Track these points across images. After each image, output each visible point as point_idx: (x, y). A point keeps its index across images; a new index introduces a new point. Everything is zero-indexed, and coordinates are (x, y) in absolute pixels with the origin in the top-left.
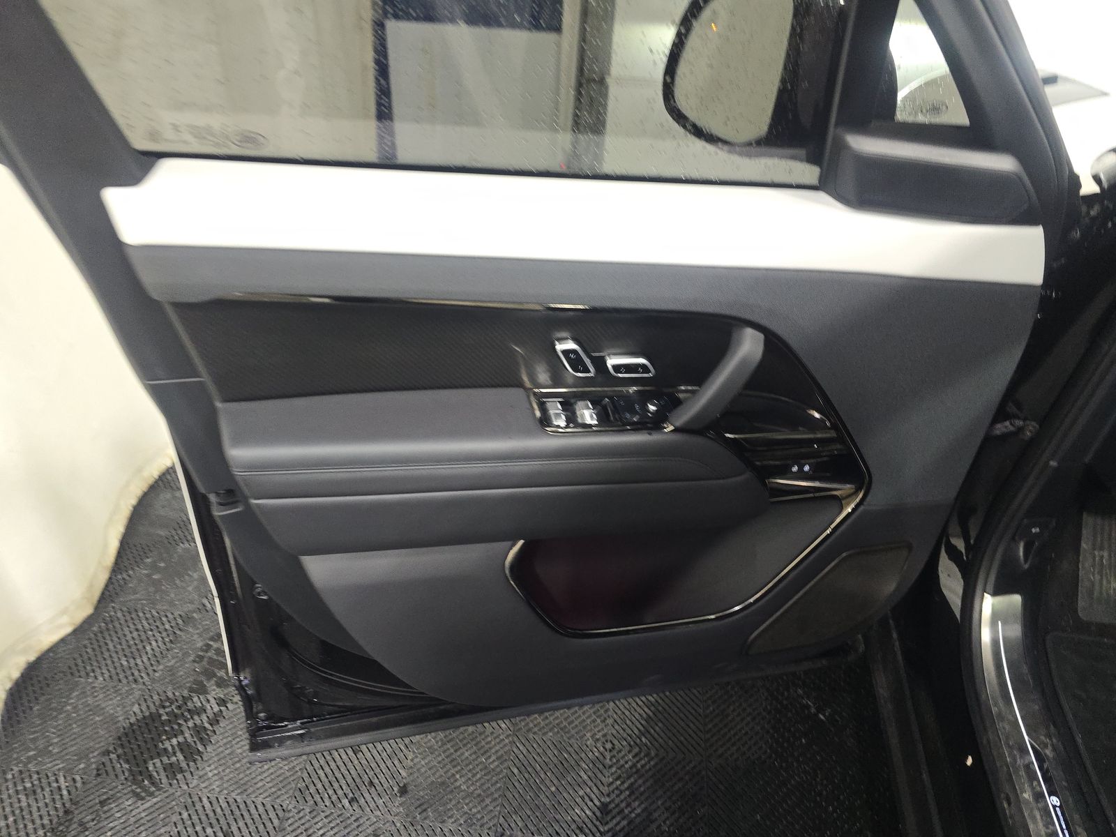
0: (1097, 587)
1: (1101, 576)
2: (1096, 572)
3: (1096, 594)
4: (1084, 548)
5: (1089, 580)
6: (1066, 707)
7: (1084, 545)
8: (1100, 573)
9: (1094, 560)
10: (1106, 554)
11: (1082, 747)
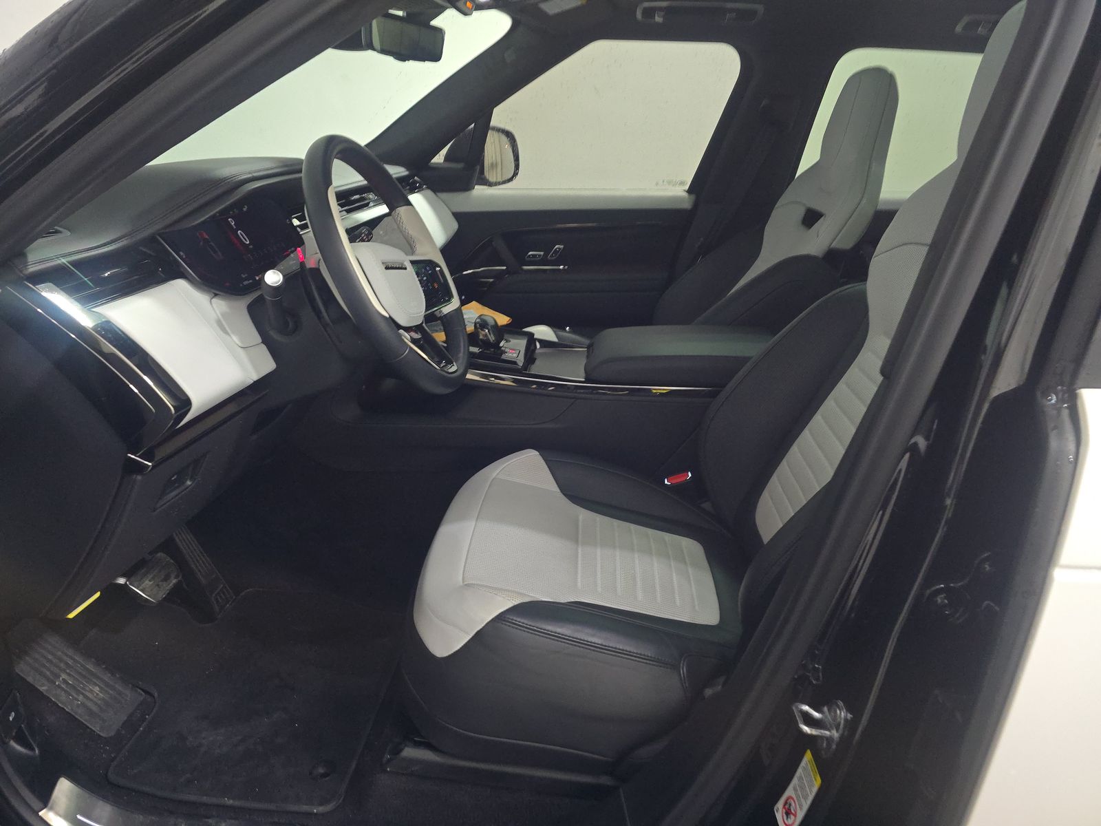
0: (89, 704)
1: (83, 694)
2: (75, 696)
3: (94, 708)
4: (47, 691)
5: (78, 706)
6: (192, 798)
7: (43, 689)
8: (78, 692)
9: (63, 689)
10: (64, 676)
11: (237, 803)
